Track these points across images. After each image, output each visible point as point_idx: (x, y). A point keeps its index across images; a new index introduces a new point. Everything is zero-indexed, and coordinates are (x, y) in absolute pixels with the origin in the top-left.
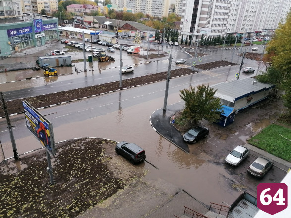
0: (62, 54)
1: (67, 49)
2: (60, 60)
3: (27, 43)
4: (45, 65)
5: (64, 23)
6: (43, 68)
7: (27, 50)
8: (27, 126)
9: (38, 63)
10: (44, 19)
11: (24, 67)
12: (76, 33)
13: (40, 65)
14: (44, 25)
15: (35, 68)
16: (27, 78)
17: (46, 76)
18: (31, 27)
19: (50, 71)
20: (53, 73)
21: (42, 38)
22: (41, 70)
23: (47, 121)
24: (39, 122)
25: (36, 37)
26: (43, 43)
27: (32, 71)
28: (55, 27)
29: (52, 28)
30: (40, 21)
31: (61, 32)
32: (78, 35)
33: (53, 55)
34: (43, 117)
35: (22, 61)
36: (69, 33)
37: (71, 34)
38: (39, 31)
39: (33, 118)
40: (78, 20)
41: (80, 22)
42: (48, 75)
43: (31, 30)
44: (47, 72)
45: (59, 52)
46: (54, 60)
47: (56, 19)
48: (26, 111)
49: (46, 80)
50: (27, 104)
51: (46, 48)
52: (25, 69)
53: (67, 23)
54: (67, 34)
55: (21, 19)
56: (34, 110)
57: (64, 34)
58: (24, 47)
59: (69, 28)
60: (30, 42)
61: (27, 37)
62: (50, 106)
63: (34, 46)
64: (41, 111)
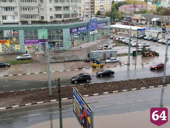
0: (110, 49)
1: (114, 44)
2: (107, 53)
3: (83, 39)
4: (94, 58)
5: (115, 21)
6: (92, 60)
7: (82, 45)
8: (73, 110)
9: (89, 56)
10: (99, 19)
11: (78, 59)
12: (124, 30)
13: (91, 58)
14: (98, 24)
15: (86, 60)
16: (78, 68)
17: (94, 67)
18: (87, 26)
19: (98, 63)
20: (99, 65)
21: (95, 35)
22: (91, 62)
23: (89, 109)
24: (83, 108)
25: (91, 34)
26: (95, 39)
27: (83, 62)
28: (106, 25)
29: (103, 26)
30: (95, 21)
31: (111, 29)
32: (125, 31)
33: (102, 49)
34: (86, 104)
35: (77, 53)
36: (118, 30)
37: (119, 31)
38: (93, 29)
39: (79, 104)
40: (127, 18)
41: (129, 20)
42: (96, 67)
43: (87, 28)
44: (95, 64)
45: (107, 46)
46: (103, 54)
47: (108, 18)
48: (74, 96)
49: (93, 70)
50: (76, 91)
51: (97, 43)
52: (79, 60)
53: (117, 21)
54: (116, 31)
55: (81, 20)
56: (81, 97)
57: (114, 30)
58: (80, 42)
59: (118, 25)
60: (85, 38)
61: (84, 34)
62: (94, 94)
63: (88, 42)
64: (86, 98)
